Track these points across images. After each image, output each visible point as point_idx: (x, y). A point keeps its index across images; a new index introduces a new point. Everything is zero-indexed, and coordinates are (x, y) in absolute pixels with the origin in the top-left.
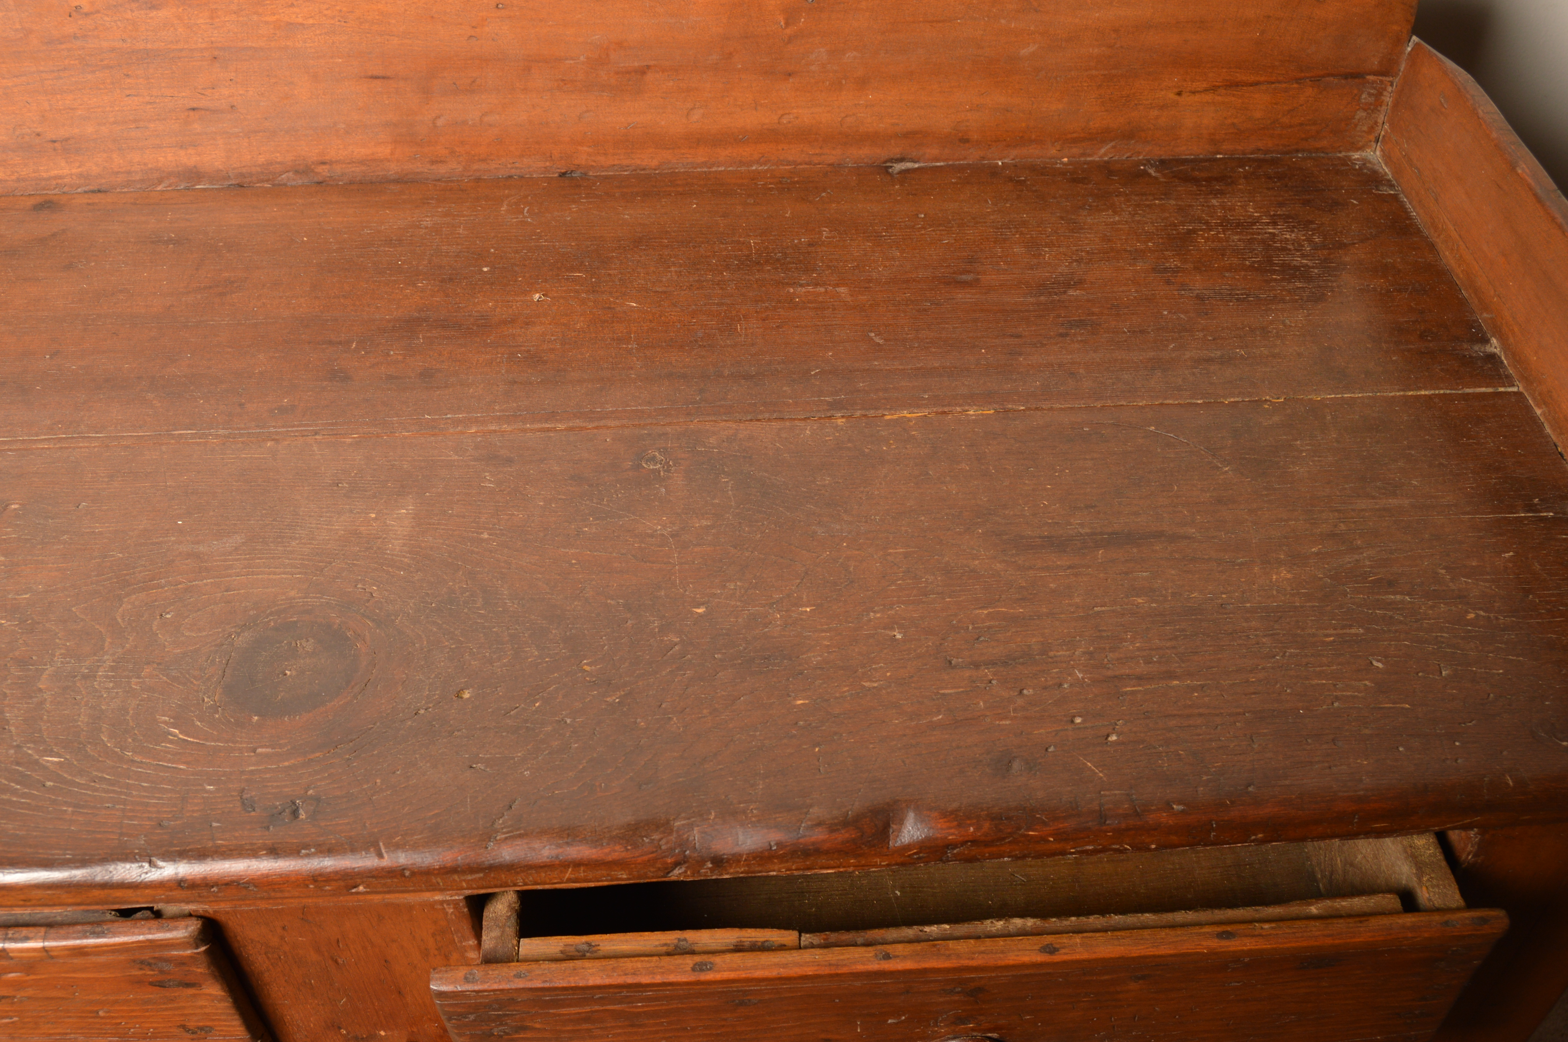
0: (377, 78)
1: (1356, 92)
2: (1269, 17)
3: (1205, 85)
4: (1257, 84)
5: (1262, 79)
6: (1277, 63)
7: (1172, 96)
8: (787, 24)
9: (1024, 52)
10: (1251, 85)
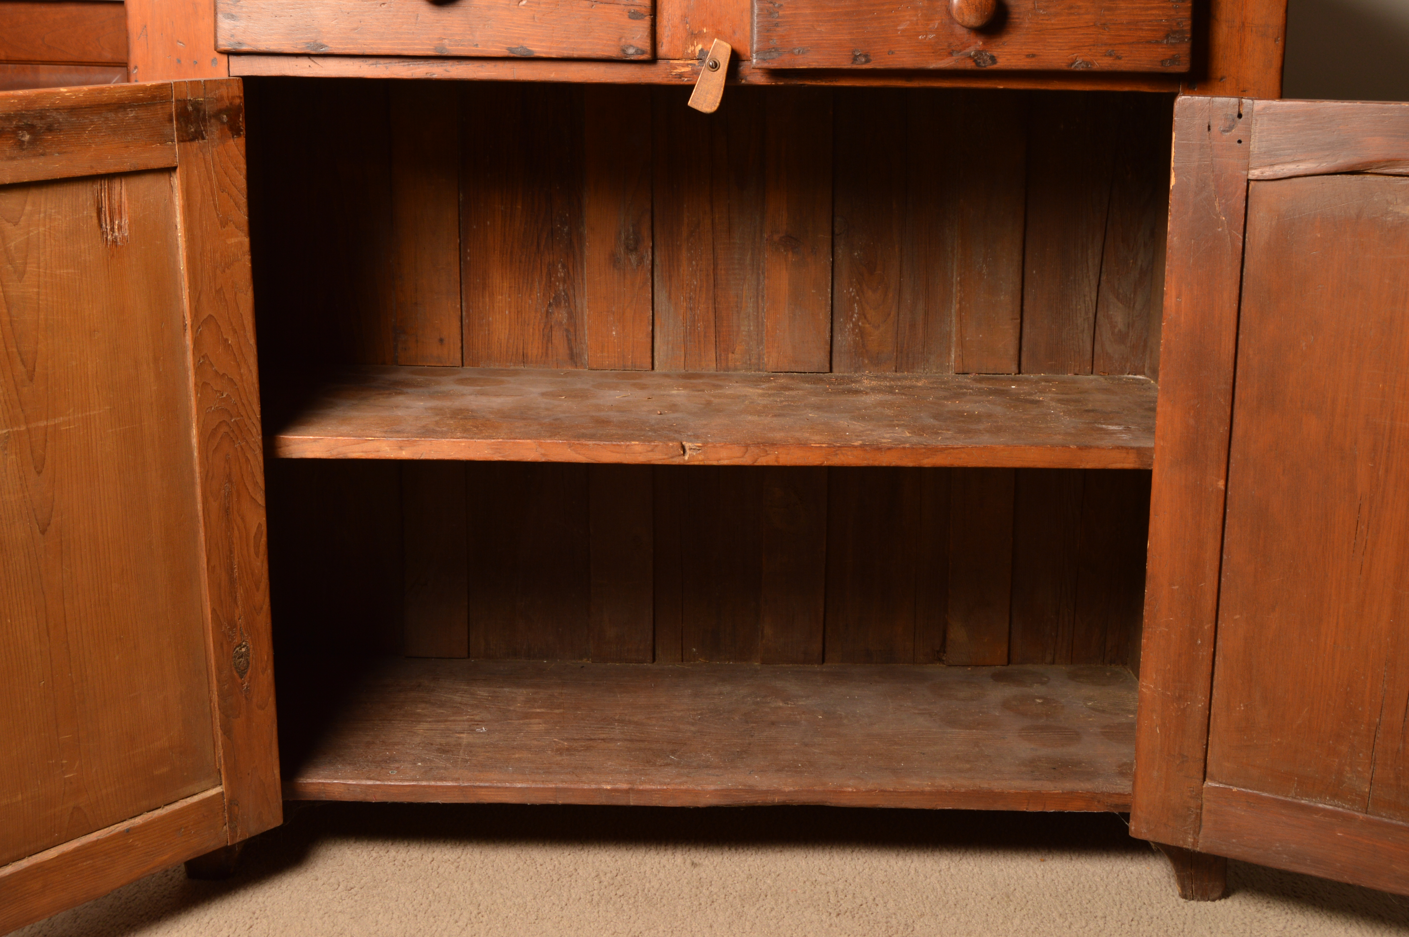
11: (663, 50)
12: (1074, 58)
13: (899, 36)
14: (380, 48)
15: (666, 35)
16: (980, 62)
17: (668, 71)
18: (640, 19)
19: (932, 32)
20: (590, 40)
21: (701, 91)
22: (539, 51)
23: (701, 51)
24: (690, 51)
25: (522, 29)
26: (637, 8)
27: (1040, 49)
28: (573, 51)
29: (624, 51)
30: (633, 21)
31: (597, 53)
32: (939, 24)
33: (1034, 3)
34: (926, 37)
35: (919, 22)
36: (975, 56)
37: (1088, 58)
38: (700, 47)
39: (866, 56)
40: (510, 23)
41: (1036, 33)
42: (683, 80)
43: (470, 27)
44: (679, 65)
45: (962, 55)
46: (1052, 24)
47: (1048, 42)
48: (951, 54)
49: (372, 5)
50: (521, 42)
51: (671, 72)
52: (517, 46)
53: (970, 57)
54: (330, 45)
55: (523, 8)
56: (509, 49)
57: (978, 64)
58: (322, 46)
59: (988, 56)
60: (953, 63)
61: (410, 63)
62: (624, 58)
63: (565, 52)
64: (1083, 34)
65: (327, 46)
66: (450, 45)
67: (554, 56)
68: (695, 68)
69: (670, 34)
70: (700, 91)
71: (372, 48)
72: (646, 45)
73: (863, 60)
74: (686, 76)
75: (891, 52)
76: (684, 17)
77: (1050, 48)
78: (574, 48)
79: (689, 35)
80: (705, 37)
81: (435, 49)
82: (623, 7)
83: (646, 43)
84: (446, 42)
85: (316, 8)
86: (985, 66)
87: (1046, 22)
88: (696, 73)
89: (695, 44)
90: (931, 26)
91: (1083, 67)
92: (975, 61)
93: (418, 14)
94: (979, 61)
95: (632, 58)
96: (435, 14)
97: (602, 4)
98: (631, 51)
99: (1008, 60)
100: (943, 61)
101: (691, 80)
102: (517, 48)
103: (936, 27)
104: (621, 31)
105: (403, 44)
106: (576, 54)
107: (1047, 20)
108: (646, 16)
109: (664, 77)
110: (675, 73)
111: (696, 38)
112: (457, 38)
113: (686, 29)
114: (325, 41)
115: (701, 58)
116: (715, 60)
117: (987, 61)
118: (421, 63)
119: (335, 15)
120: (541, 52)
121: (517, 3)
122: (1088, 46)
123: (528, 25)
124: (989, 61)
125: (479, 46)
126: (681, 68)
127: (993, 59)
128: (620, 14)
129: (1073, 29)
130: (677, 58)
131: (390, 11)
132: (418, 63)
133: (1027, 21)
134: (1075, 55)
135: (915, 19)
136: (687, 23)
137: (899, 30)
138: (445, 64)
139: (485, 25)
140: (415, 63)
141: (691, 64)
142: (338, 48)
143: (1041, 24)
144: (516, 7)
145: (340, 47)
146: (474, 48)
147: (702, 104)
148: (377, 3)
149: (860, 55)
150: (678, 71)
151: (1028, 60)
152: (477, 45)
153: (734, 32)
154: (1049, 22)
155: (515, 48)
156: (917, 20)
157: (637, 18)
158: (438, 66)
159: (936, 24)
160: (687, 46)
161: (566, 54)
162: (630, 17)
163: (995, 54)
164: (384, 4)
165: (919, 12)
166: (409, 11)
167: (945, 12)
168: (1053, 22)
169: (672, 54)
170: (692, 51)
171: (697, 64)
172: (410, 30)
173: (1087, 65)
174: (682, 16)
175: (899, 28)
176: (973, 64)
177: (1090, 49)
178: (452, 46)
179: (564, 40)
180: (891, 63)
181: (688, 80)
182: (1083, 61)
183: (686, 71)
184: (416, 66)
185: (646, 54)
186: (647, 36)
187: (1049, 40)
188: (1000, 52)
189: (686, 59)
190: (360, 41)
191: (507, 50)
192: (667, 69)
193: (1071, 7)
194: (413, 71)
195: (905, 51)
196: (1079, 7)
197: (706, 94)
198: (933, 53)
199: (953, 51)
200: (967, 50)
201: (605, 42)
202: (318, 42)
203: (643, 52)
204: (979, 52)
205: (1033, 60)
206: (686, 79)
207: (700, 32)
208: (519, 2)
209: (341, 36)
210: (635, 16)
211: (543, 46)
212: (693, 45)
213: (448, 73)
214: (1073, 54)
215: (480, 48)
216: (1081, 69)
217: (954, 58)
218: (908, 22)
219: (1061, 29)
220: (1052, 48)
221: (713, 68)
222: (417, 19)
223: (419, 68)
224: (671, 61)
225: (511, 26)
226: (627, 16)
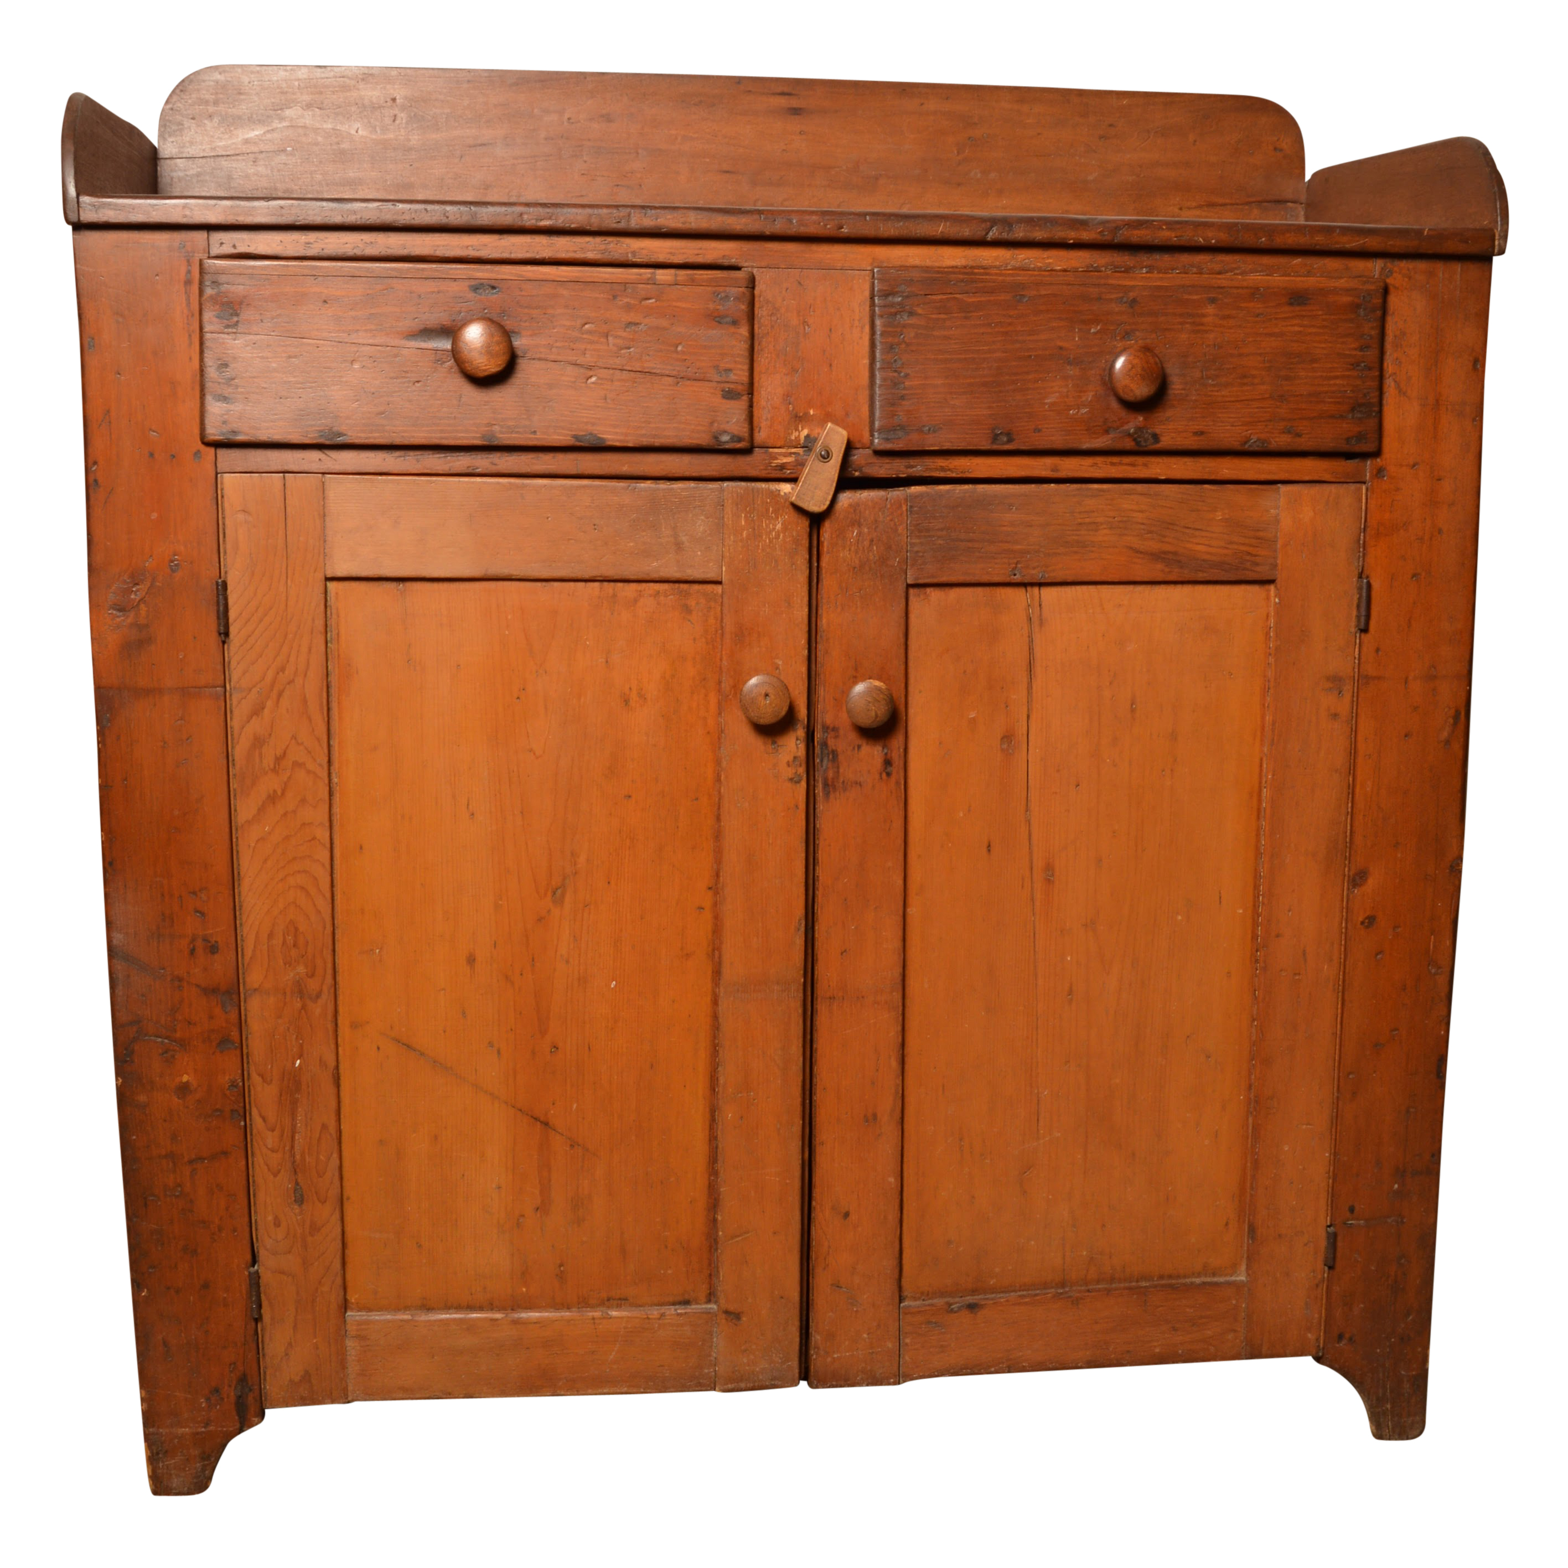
0: (727, 172)
1: (1283, 213)
2: (1224, 161)
3: (1194, 204)
4: (1225, 205)
5: (1227, 201)
6: (1234, 191)
7: (1176, 210)
8: (958, 153)
9: (1091, 178)
10: (1222, 205)
11: (760, 437)
12: (1248, 436)
13: (1046, 411)
14: (413, 437)
15: (764, 418)
16: (1140, 441)
17: (767, 461)
18: (735, 399)
19: (1085, 406)
20: (674, 425)
21: (809, 485)
22: (612, 438)
23: (807, 437)
24: (793, 438)
25: (592, 412)
26: (732, 386)
27: (1209, 426)
28: (654, 438)
29: (716, 438)
30: (728, 401)
31: (684, 440)
32: (1093, 396)
33: (1202, 372)
34: (1078, 412)
35: (1069, 393)
36: (1135, 433)
37: (1263, 436)
38: (805, 432)
39: (1008, 434)
40: (576, 404)
41: (1204, 406)
42: (785, 473)
43: (526, 410)
44: (780, 454)
45: (1119, 432)
46: (1223, 396)
47: (1219, 418)
48: (1107, 432)
49: (404, 383)
50: (590, 428)
51: (771, 463)
52: (584, 433)
53: (1129, 435)
54: (349, 434)
55: (593, 386)
56: (575, 437)
57: (1138, 443)
58: (340, 434)
59: (1150, 434)
60: (1110, 442)
61: (447, 455)
62: (716, 447)
63: (644, 440)
64: (1257, 408)
65: (345, 435)
66: (501, 432)
67: (630, 445)
68: (800, 458)
69: (769, 416)
70: (807, 485)
71: (403, 436)
72: (743, 431)
73: (1005, 439)
74: (789, 468)
75: (1037, 430)
76: (787, 396)
77: (1221, 424)
78: (655, 435)
79: (792, 418)
80: (813, 420)
81: (483, 437)
82: (714, 384)
83: (744, 428)
84: (496, 428)
85: (332, 388)
86: (1146, 446)
87: (1216, 393)
88: (802, 464)
89: (800, 429)
90: (1084, 399)
91: (1258, 446)
92: (1135, 440)
93: (461, 395)
94: (1139, 439)
95: (727, 447)
96: (482, 394)
97: (689, 382)
98: (725, 438)
99: (1172, 438)
100: (1098, 440)
101: (795, 473)
102: (585, 435)
103: (1089, 399)
104: (713, 414)
105: (442, 431)
106: (657, 442)
107: (1217, 391)
108: (743, 395)
109: (762, 470)
110: (775, 465)
111: (801, 421)
112: (511, 423)
113: (789, 411)
114: (343, 429)
115: (808, 445)
116: (827, 449)
117: (1148, 439)
118: (462, 454)
119: (355, 396)
120: (613, 440)
121: (585, 380)
122: (1264, 421)
123: (598, 407)
124: (1151, 440)
125: (538, 433)
126: (782, 458)
127: (1156, 437)
128: (712, 393)
129: (1246, 402)
130: (777, 446)
131: (425, 391)
132: (458, 454)
133: (1194, 392)
134: (1249, 432)
135: (1065, 390)
136: (790, 404)
137: (1046, 404)
138: (491, 456)
139: (544, 407)
140: (454, 454)
141: (794, 453)
142: (360, 437)
143: (1210, 396)
144: (584, 385)
145: (363, 435)
146: (532, 436)
147: (809, 502)
148: (410, 381)
149: (1001, 433)
150: (779, 461)
151: (1196, 438)
152: (535, 432)
153: (847, 414)
154: (1219, 394)
155: (582, 435)
156: (1068, 392)
157: (732, 398)
158: (482, 459)
159: (1089, 396)
160: (790, 431)
161: (645, 441)
162: (724, 397)
163: (1158, 431)
164: (418, 382)
165: (1070, 382)
166: (450, 391)
167: (1099, 382)
168: (1223, 393)
169: (772, 441)
170: (796, 438)
171: (802, 453)
172: (451, 414)
173: (1263, 444)
174: (784, 395)
175: (1046, 401)
176: (1133, 444)
177: (1266, 426)
178: (504, 434)
179: (643, 425)
180: (1037, 443)
181: (791, 473)
182: (1258, 439)
183: (789, 461)
184: (455, 458)
185: (743, 441)
186: (745, 420)
187: (1220, 415)
188: (1164, 429)
189: (790, 447)
190: (387, 428)
191: (572, 437)
192: (766, 460)
193: (1245, 377)
194: (451, 464)
195: (1054, 428)
196: (1254, 377)
197: (815, 489)
198: (1087, 430)
199: (1110, 428)
200: (1126, 427)
201: (693, 427)
202: (335, 429)
203: (740, 439)
204: (1139, 429)
205: (1201, 438)
206: (789, 472)
207: (806, 414)
208: (587, 379)
209: (363, 421)
210: (730, 395)
211: (617, 433)
212: (797, 429)
213: (494, 466)
214: (1247, 431)
215: (538, 435)
216: (1256, 449)
217: (1111, 436)
218: (1057, 394)
219: (1233, 402)
220: (1223, 424)
221: (824, 458)
222: (460, 401)
223: (458, 460)
224: (771, 450)
225: (577, 408)
226: (720, 396)
